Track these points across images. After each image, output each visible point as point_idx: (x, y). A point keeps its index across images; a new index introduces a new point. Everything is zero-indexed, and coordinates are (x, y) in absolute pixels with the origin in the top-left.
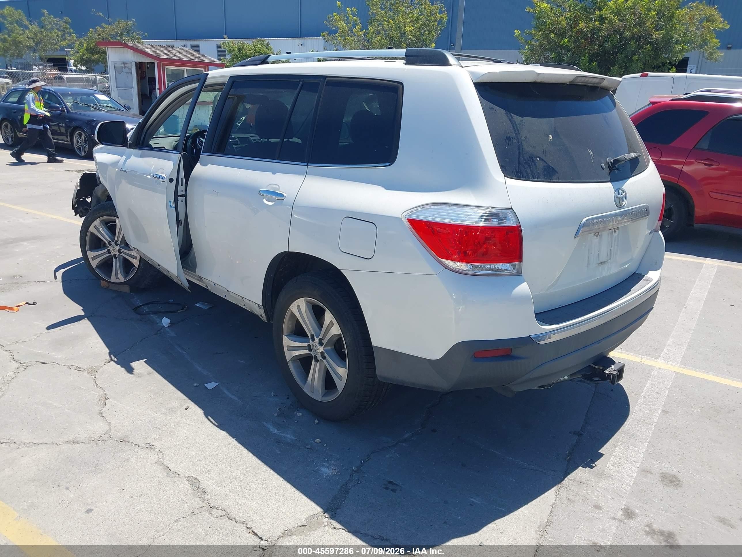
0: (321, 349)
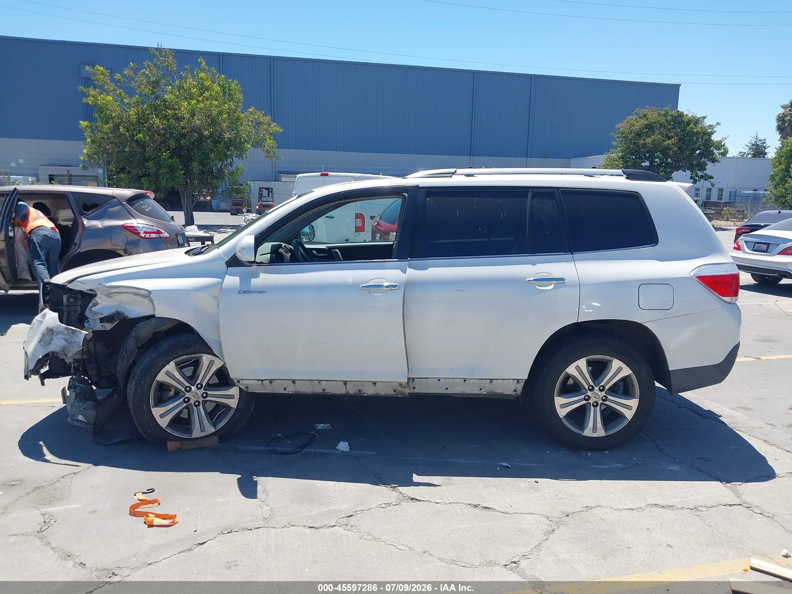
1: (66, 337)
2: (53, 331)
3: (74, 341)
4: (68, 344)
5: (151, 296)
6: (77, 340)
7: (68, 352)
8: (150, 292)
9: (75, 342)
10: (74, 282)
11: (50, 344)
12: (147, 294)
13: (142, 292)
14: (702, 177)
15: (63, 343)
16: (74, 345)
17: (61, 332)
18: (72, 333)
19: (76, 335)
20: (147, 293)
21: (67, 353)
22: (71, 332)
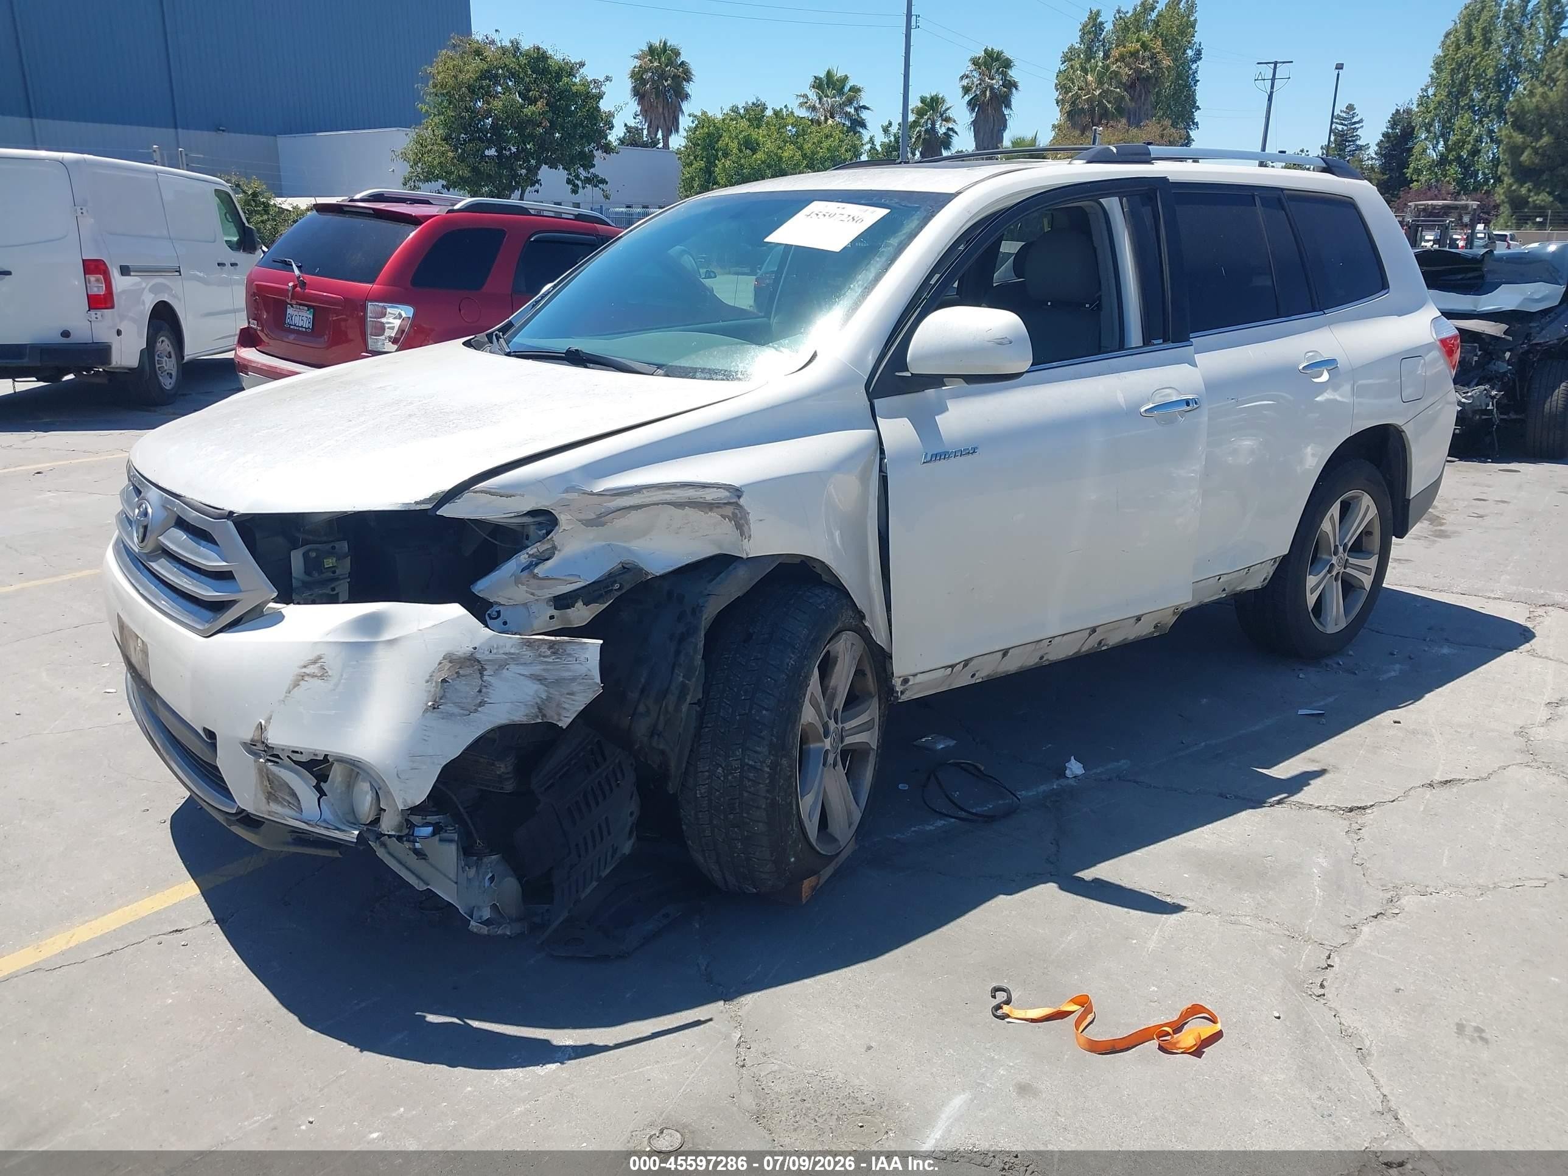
0: (1334, 560)
1: (537, 669)
2: (479, 662)
3: (567, 674)
4: (551, 691)
5: (742, 501)
6: (579, 669)
7: (559, 715)
8: (737, 492)
9: (573, 679)
10: (467, 495)
11: (482, 704)
12: (726, 497)
13: (710, 496)
14: (588, 180)
15: (532, 691)
16: (575, 687)
17: (514, 658)
18: (554, 653)
19: (570, 655)
20: (727, 494)
21: (556, 717)
22: (549, 653)
